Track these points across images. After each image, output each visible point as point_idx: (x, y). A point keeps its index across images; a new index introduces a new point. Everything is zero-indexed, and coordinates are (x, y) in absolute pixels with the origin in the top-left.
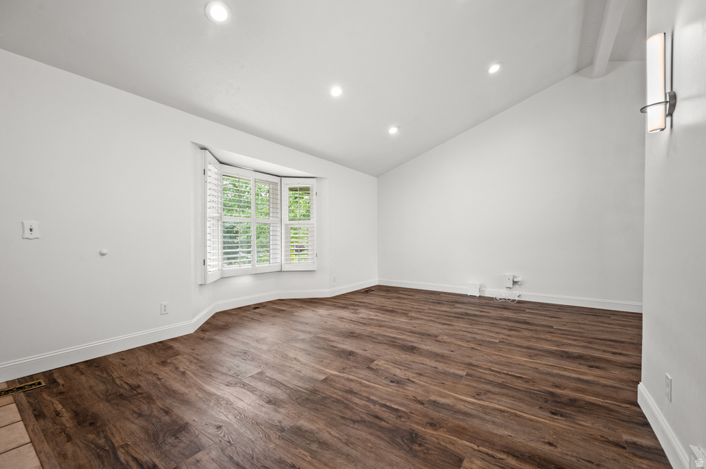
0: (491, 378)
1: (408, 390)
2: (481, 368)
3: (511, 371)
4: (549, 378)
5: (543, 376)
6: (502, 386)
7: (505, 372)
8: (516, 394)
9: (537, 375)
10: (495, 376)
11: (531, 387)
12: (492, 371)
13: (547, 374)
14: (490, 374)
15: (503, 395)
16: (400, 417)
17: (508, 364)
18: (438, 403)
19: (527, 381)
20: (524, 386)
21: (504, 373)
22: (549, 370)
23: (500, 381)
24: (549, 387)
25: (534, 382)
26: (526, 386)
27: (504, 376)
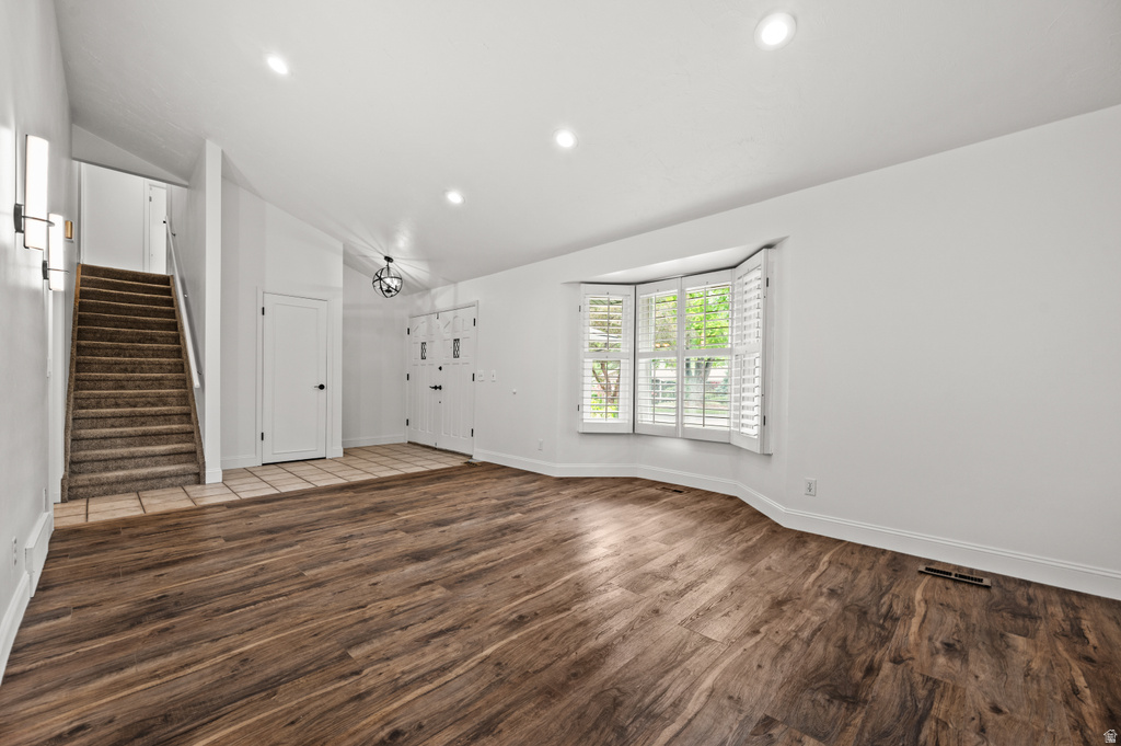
0: (268, 588)
2: (298, 590)
3: (252, 610)
4: (184, 636)
5: (196, 632)
6: (248, 588)
7: (261, 604)
8: (221, 590)
9: (206, 629)
10: (268, 593)
11: (205, 607)
12: (280, 596)
13: (190, 642)
14: (276, 590)
15: (236, 582)
17: (269, 618)
19: (218, 611)
20: (217, 604)
21: (260, 601)
22: (188, 653)
23: (254, 592)
24: (178, 623)
25: (205, 616)
26: (215, 605)
27: (256, 599)
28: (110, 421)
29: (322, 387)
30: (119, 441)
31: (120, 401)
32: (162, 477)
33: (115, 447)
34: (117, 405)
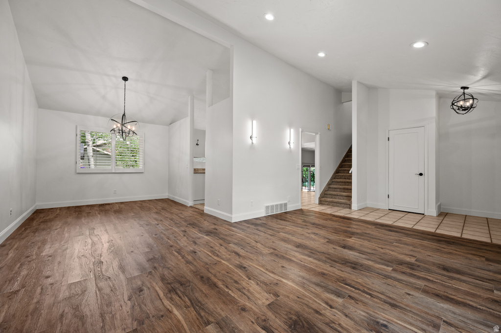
1: (365, 312)
16: (343, 280)
18: (336, 295)
28: (340, 183)
29: (421, 174)
30: (338, 190)
31: (346, 177)
32: (341, 203)
33: (337, 191)
34: (345, 179)
